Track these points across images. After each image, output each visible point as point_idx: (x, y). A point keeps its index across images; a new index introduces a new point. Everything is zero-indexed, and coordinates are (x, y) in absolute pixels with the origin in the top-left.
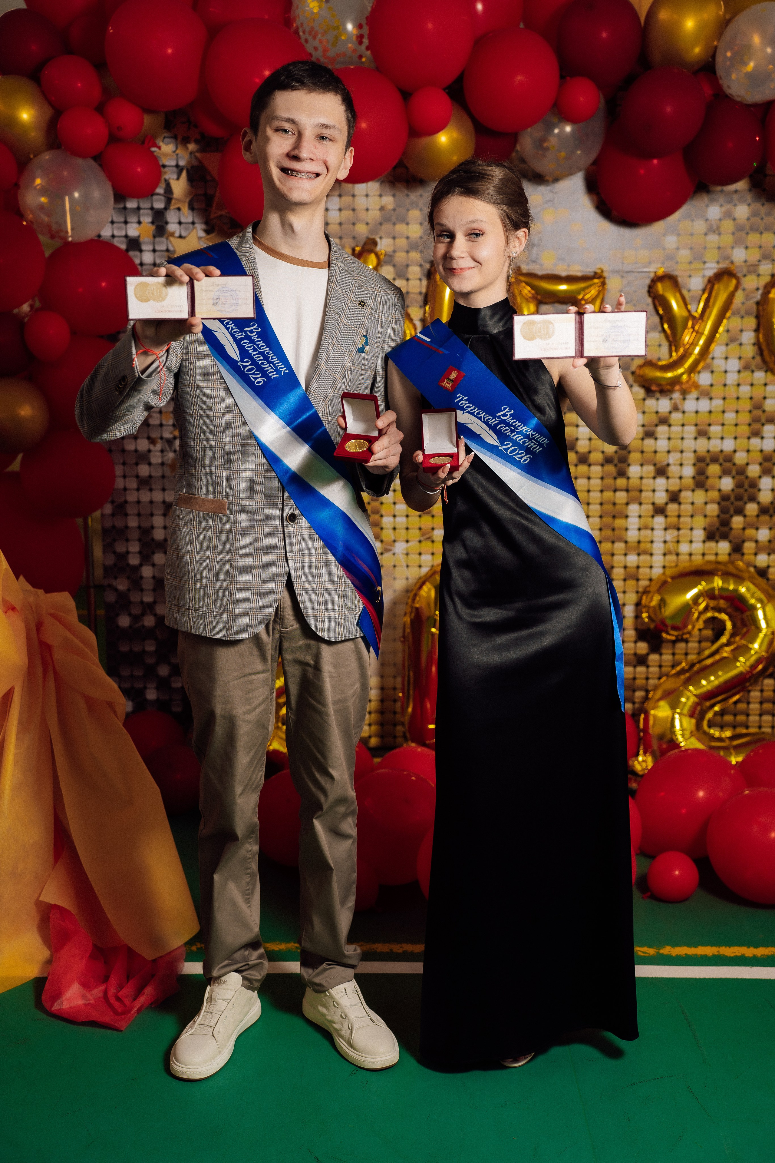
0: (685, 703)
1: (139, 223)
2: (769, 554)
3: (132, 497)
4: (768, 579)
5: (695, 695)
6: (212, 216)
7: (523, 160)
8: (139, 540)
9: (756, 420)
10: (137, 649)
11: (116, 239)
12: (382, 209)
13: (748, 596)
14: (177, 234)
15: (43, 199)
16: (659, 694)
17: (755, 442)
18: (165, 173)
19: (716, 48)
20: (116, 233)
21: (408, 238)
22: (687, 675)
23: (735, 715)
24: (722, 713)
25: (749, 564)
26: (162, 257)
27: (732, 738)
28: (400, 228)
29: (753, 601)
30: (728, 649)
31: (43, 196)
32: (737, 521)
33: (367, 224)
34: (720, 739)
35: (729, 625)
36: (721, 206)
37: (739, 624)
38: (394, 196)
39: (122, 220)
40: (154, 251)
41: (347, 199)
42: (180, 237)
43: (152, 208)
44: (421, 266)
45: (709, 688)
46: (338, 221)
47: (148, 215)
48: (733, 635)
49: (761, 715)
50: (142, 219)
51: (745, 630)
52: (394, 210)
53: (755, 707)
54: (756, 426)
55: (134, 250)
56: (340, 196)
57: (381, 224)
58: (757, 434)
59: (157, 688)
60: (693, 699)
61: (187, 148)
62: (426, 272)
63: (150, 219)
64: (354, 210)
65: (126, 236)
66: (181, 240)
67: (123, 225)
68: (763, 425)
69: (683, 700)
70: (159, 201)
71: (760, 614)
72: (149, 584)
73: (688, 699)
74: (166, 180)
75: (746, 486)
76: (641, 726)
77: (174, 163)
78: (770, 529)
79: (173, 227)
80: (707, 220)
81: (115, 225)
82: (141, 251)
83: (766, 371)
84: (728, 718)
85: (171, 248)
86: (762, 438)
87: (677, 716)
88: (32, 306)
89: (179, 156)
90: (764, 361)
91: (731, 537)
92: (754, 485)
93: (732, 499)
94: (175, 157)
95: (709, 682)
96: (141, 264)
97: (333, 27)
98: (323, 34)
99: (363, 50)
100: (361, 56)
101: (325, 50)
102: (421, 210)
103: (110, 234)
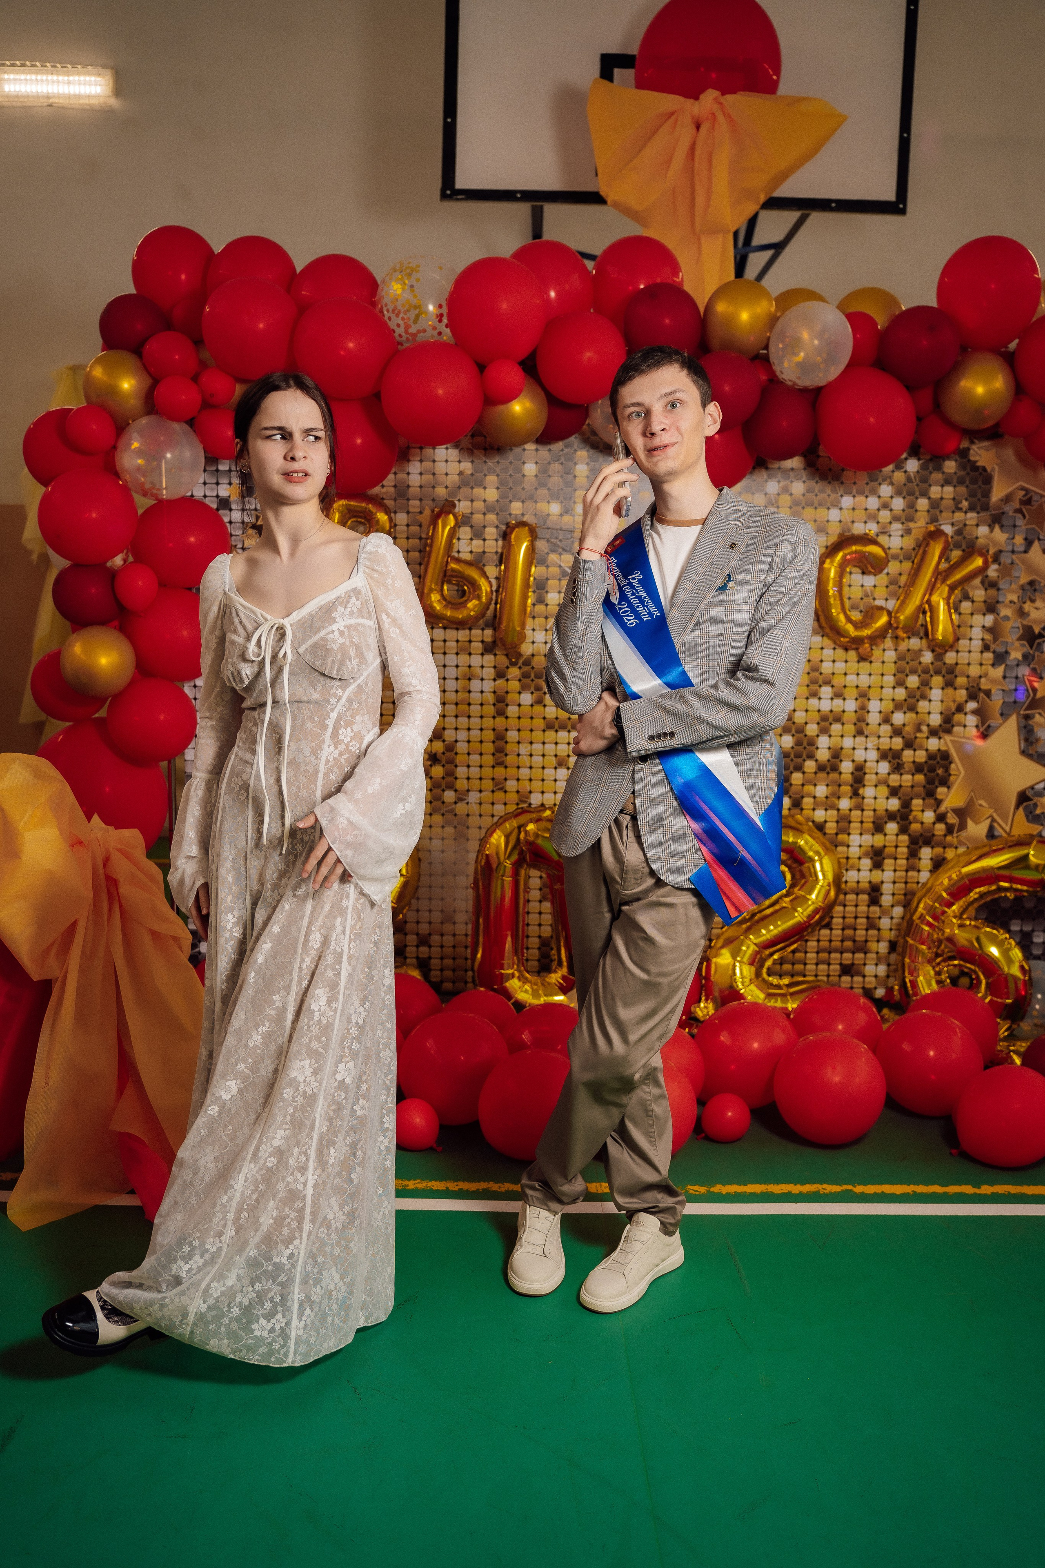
0: (746, 952)
2: (826, 810)
4: (825, 834)
5: (755, 944)
7: (594, 433)
9: (814, 682)
11: (207, 499)
12: (461, 473)
13: (806, 848)
15: (140, 462)
16: (721, 942)
17: (813, 702)
19: (769, 338)
20: (207, 494)
21: (485, 501)
22: (748, 924)
23: (793, 964)
24: (782, 961)
25: (808, 819)
27: (789, 986)
28: (478, 491)
29: (811, 854)
30: (787, 899)
31: (140, 458)
32: (797, 778)
33: (446, 487)
34: (779, 987)
35: (788, 876)
36: (779, 482)
37: (798, 876)
38: (472, 462)
39: (215, 481)
40: (243, 510)
41: (427, 464)
44: (497, 527)
45: (768, 937)
46: (419, 484)
48: (793, 886)
49: (817, 964)
50: (232, 481)
51: (803, 881)
52: (472, 475)
53: (811, 956)
54: (814, 687)
55: (224, 509)
56: (421, 461)
57: (459, 488)
58: (814, 695)
60: (753, 948)
62: (502, 533)
63: (239, 481)
64: (434, 474)
65: (217, 496)
67: (215, 486)
68: (820, 686)
69: (744, 948)
71: (818, 865)
73: (748, 948)
75: (805, 744)
76: (704, 974)
78: (827, 785)
80: (766, 494)
81: (207, 486)
82: (231, 510)
83: (823, 636)
84: (787, 967)
86: (820, 699)
87: (738, 964)
88: (125, 560)
90: (821, 626)
91: (791, 793)
92: (812, 743)
93: (792, 756)
95: (769, 931)
96: (230, 522)
97: (416, 307)
98: (405, 313)
99: (442, 327)
100: (440, 333)
101: (407, 327)
102: (498, 475)
103: (202, 494)
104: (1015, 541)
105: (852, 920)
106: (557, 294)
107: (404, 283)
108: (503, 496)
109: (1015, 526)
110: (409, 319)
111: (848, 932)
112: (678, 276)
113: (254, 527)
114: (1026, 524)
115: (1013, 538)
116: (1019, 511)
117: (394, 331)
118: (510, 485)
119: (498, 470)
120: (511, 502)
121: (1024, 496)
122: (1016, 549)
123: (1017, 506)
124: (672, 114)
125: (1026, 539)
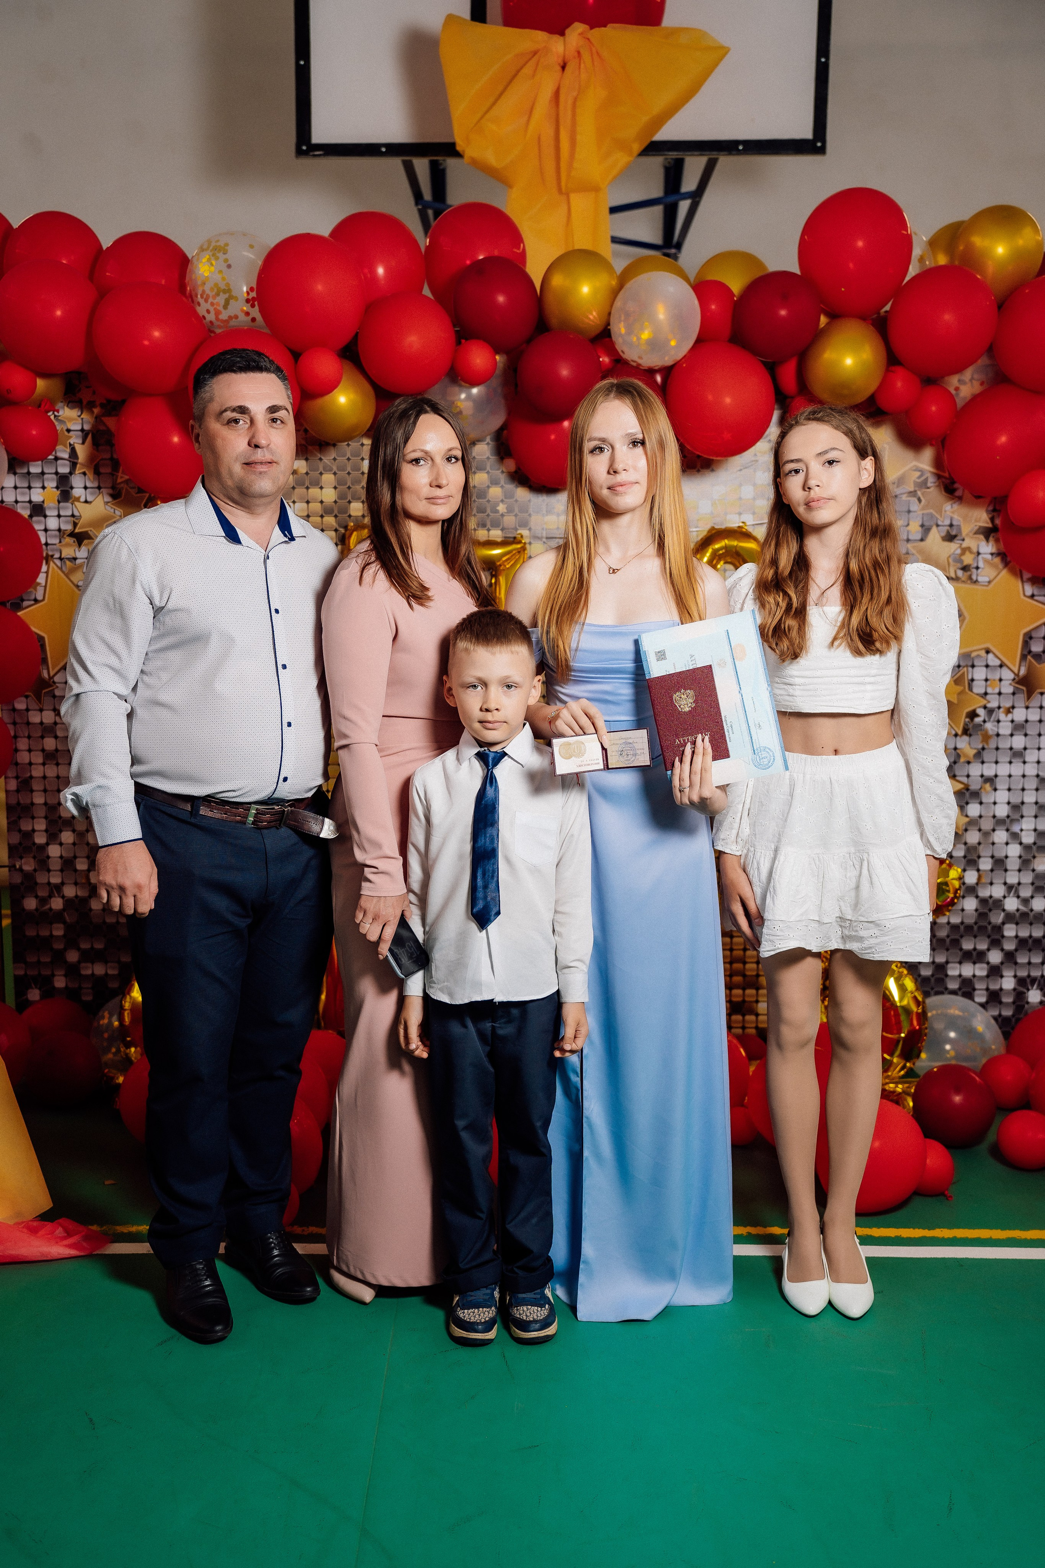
1: (44, 488)
3: (37, 772)
6: (119, 480)
8: (46, 818)
10: (45, 933)
11: (19, 504)
14: (83, 499)
18: (70, 437)
19: (609, 315)
20: (19, 499)
21: (322, 502)
26: (67, 522)
28: (314, 492)
38: (307, 459)
39: (26, 485)
40: (59, 516)
42: (86, 502)
43: (57, 473)
44: (336, 530)
47: (52, 480)
50: (46, 485)
52: (307, 473)
55: (38, 515)
57: (294, 488)
59: (65, 976)
61: (93, 412)
63: (54, 484)
65: (30, 502)
66: (87, 505)
67: (27, 490)
70: (64, 465)
72: (55, 865)
74: (70, 445)
77: (79, 428)
79: (78, 492)
81: (18, 490)
82: (45, 516)
85: (76, 513)
89: (84, 420)
94: (81, 422)
96: (46, 530)
97: (224, 291)
98: (214, 297)
99: (255, 312)
100: (254, 320)
101: (217, 313)
102: (335, 474)
103: (14, 499)
104: (909, 528)
105: (741, 953)
106: (386, 270)
107: (212, 264)
108: (342, 496)
109: (909, 512)
110: (218, 304)
111: (738, 966)
112: (519, 248)
113: (72, 535)
114: (923, 509)
115: (908, 525)
116: (913, 494)
117: (204, 317)
118: (349, 484)
119: (335, 469)
120: (350, 502)
121: (919, 477)
122: (911, 537)
123: (911, 488)
124: (535, 53)
125: (922, 526)
